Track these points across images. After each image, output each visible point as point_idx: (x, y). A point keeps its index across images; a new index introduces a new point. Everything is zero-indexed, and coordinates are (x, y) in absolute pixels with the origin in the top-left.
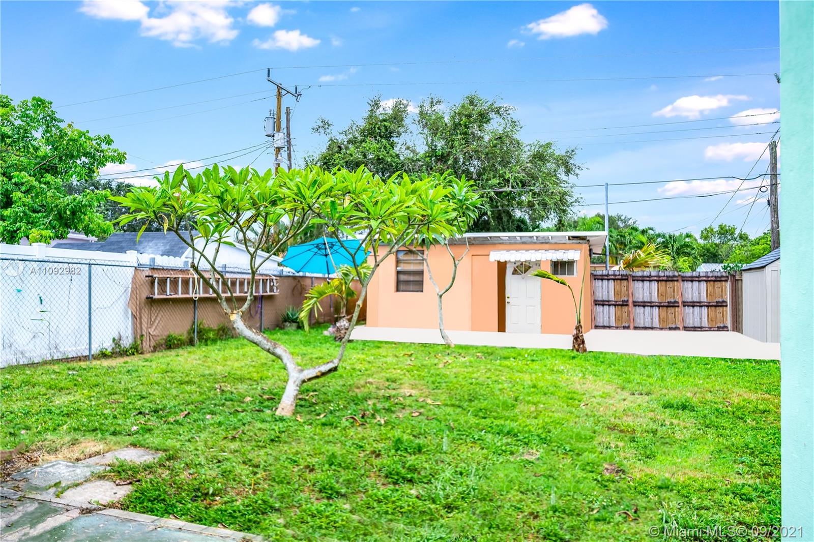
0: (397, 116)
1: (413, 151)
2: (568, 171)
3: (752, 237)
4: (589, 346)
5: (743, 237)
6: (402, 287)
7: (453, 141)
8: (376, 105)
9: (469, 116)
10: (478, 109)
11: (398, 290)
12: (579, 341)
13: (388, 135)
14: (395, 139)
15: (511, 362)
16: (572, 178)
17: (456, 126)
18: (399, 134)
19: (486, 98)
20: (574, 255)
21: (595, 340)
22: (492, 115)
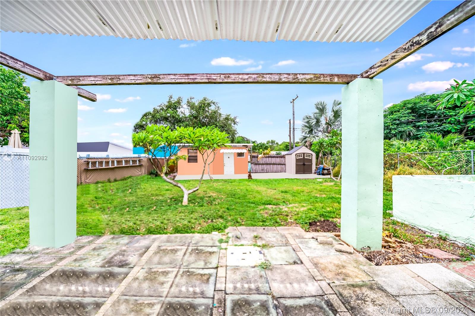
0: (179, 102)
1: (184, 114)
2: (235, 124)
3: (280, 143)
4: (253, 177)
5: (277, 144)
6: (190, 161)
7: (200, 112)
8: (171, 97)
9: (204, 104)
10: (207, 102)
11: (188, 162)
12: (250, 176)
13: (175, 108)
14: (178, 110)
15: (233, 184)
16: (236, 125)
17: (200, 107)
18: (179, 108)
19: (210, 99)
20: (244, 151)
21: (254, 176)
22: (212, 104)
